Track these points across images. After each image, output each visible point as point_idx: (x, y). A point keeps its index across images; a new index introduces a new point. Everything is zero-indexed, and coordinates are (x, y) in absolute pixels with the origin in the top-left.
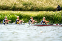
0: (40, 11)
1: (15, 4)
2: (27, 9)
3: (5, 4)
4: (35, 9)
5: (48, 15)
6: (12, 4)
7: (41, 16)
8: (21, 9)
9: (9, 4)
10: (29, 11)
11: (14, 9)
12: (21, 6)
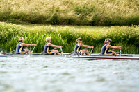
0: (113, 25)
1: (57, 11)
2: (83, 20)
3: (36, 11)
4: (102, 20)
5: (131, 35)
6: (51, 10)
7: (116, 37)
8: (70, 22)
9: (43, 12)
10: (87, 25)
11: (56, 21)
12: (71, 14)
